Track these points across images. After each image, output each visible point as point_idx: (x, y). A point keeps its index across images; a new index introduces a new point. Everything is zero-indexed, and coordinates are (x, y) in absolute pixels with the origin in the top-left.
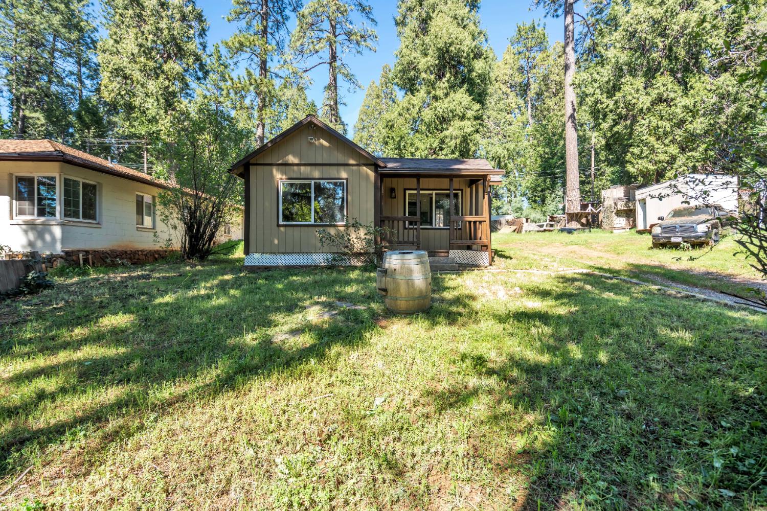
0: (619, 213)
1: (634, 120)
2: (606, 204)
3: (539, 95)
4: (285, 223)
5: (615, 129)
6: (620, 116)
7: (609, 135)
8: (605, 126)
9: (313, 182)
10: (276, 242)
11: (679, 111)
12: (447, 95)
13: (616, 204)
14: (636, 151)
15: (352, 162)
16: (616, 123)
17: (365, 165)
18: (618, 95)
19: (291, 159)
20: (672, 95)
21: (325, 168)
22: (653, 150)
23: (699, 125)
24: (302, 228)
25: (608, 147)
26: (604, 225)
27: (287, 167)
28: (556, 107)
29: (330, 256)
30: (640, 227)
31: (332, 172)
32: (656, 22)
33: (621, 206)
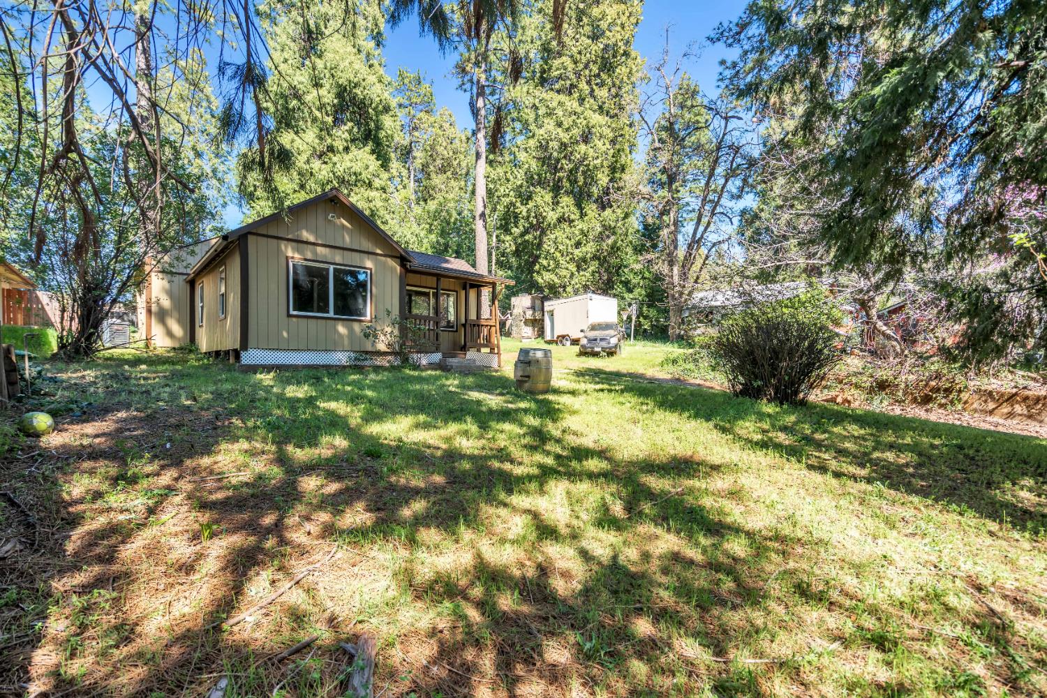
0: (527, 322)
1: (543, 233)
2: (516, 311)
3: (425, 166)
4: (295, 313)
5: (526, 238)
6: (532, 225)
7: (519, 241)
8: (516, 231)
9: (332, 267)
10: (285, 334)
11: (577, 232)
12: (347, 149)
13: (524, 313)
14: (545, 262)
15: (379, 251)
16: (526, 232)
17: (392, 257)
18: (531, 204)
19: (306, 235)
20: (572, 217)
21: (345, 252)
22: (558, 265)
23: (589, 248)
24: (319, 321)
25: (517, 253)
26: (514, 333)
27: (301, 245)
28: (443, 187)
29: (352, 355)
30: (548, 337)
31: (355, 259)
32: (563, 146)
33: (529, 315)
